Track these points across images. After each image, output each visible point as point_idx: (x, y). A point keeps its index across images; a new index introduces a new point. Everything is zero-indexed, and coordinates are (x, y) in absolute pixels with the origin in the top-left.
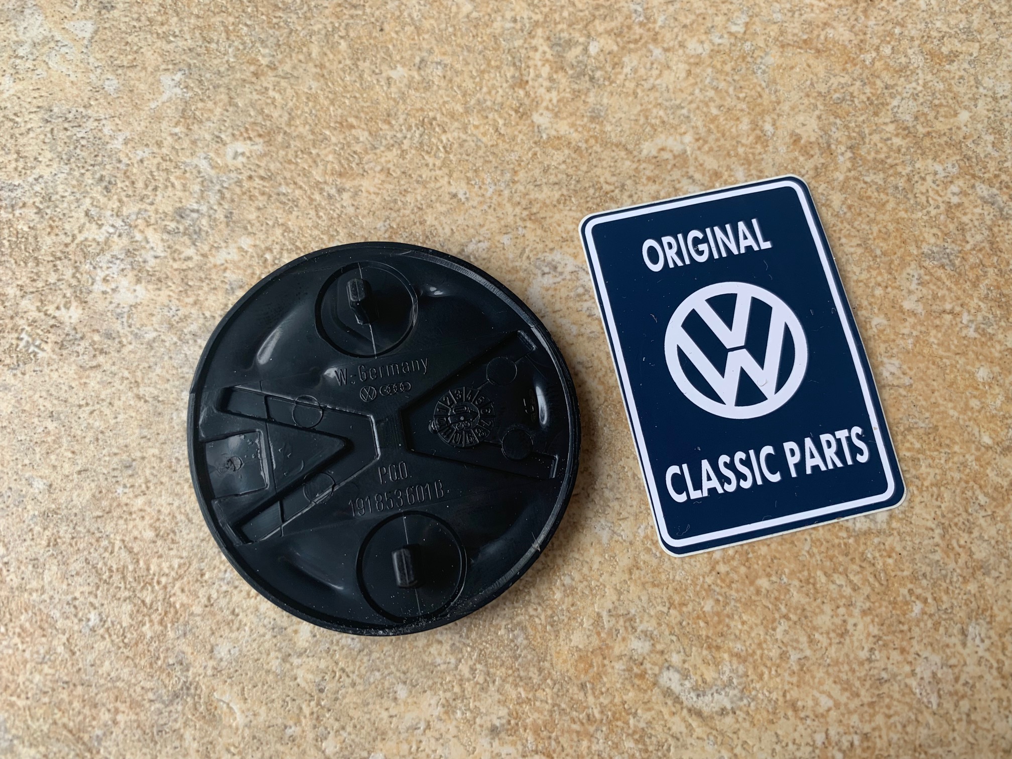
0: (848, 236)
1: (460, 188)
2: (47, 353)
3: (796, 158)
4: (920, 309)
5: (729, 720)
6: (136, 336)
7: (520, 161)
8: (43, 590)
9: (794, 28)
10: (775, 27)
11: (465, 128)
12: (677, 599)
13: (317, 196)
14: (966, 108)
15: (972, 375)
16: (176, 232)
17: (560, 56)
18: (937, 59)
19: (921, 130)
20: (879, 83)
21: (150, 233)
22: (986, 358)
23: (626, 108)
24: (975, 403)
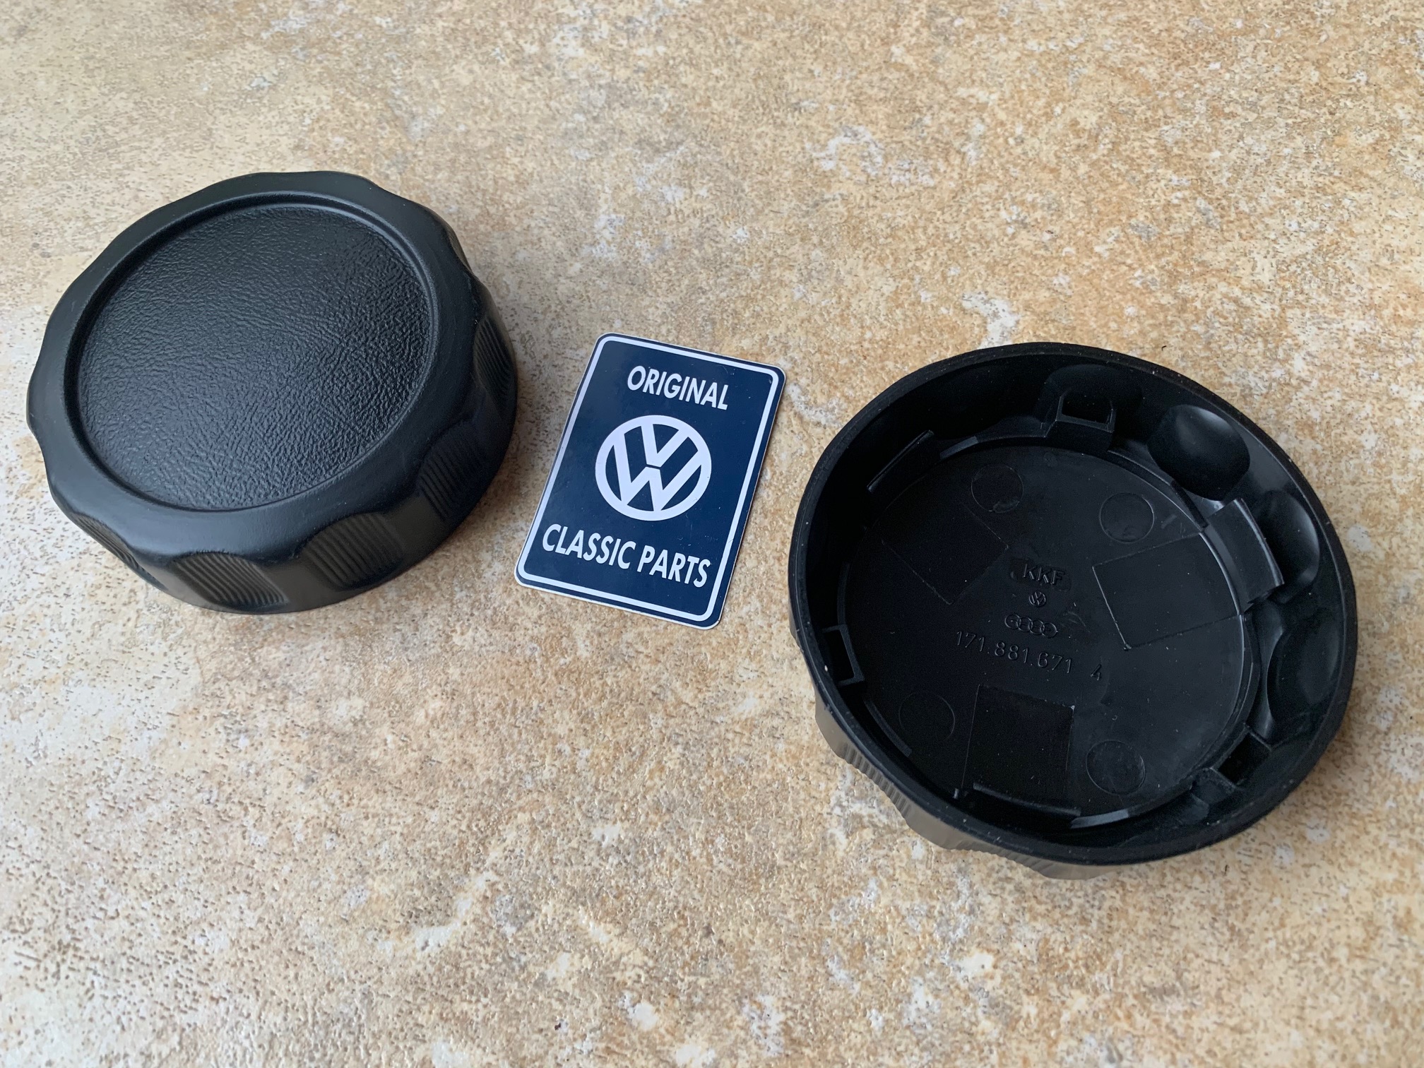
0: (1079, 193)
1: (818, 69)
2: (506, 62)
3: (1067, 135)
4: (1106, 255)
5: (819, 430)
6: (565, 74)
7: (867, 68)
8: (433, 182)
9: (1116, 59)
10: (1101, 53)
11: (841, 38)
12: (825, 349)
13: (721, 41)
14: (1221, 150)
15: (1122, 308)
16: (620, 29)
17: (932, 18)
18: (1215, 113)
19: (1176, 150)
20: (1161, 112)
21: (604, 24)
22: (1139, 302)
23: (960, 64)
24: (1113, 325)
